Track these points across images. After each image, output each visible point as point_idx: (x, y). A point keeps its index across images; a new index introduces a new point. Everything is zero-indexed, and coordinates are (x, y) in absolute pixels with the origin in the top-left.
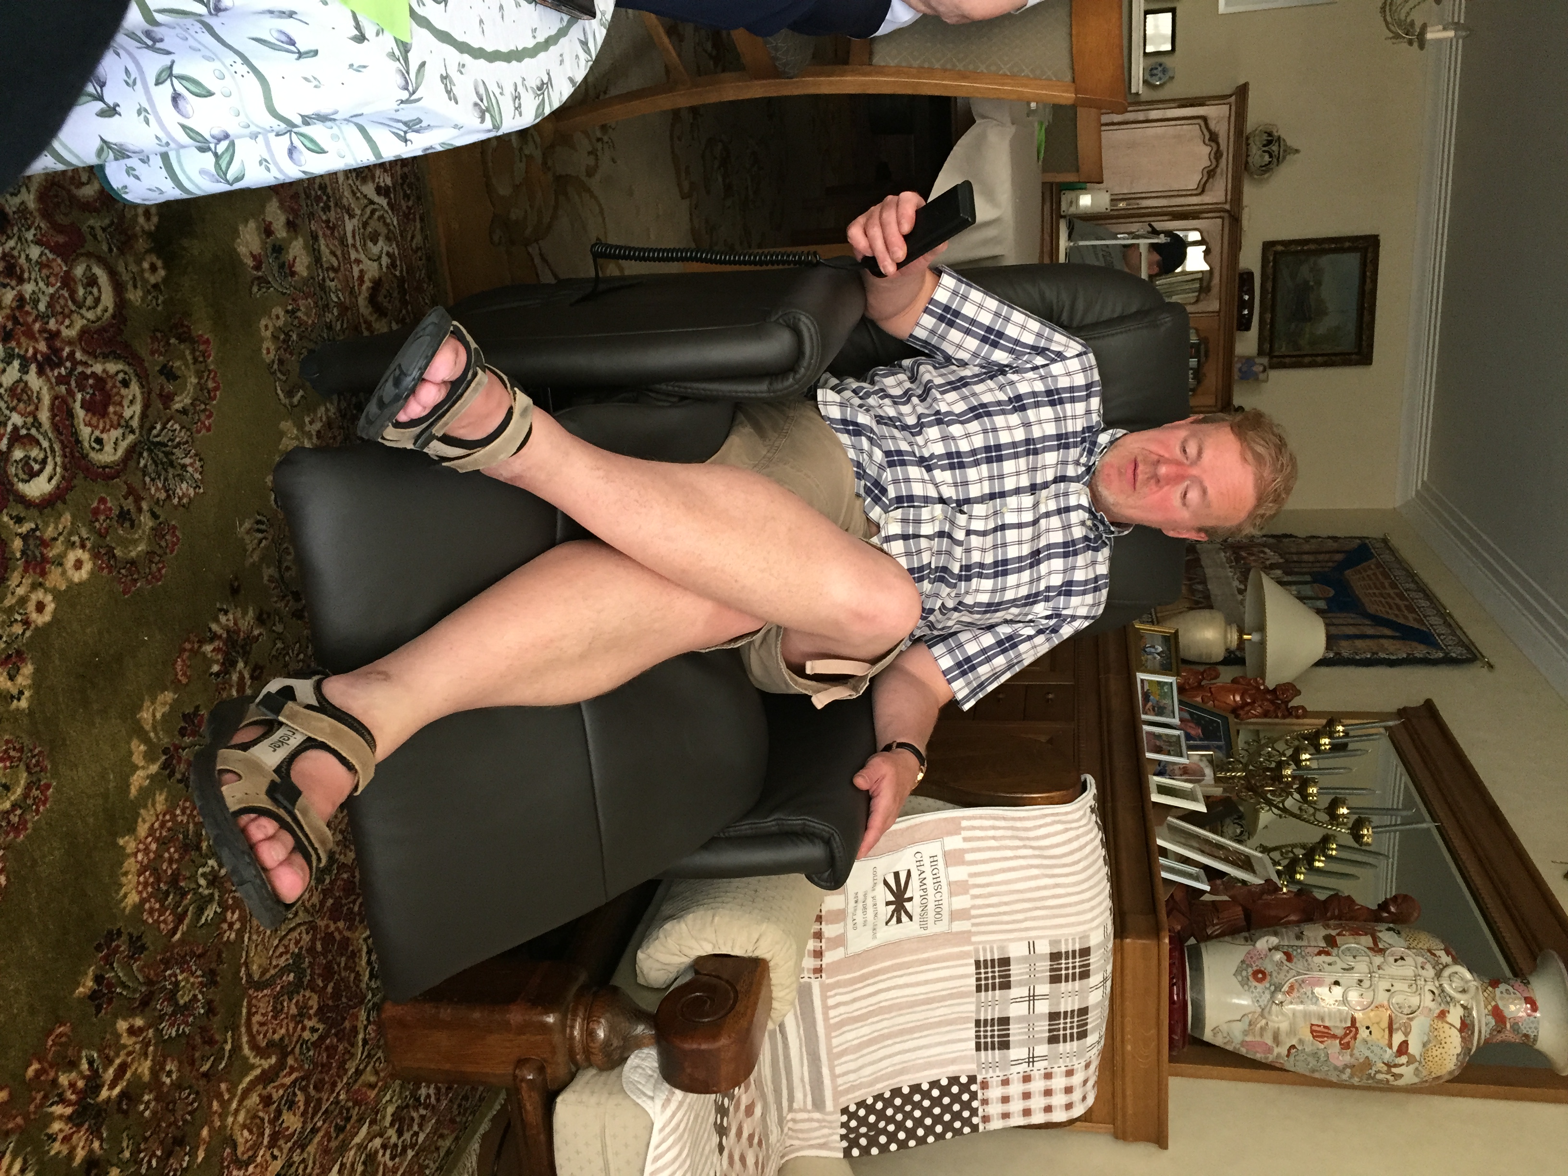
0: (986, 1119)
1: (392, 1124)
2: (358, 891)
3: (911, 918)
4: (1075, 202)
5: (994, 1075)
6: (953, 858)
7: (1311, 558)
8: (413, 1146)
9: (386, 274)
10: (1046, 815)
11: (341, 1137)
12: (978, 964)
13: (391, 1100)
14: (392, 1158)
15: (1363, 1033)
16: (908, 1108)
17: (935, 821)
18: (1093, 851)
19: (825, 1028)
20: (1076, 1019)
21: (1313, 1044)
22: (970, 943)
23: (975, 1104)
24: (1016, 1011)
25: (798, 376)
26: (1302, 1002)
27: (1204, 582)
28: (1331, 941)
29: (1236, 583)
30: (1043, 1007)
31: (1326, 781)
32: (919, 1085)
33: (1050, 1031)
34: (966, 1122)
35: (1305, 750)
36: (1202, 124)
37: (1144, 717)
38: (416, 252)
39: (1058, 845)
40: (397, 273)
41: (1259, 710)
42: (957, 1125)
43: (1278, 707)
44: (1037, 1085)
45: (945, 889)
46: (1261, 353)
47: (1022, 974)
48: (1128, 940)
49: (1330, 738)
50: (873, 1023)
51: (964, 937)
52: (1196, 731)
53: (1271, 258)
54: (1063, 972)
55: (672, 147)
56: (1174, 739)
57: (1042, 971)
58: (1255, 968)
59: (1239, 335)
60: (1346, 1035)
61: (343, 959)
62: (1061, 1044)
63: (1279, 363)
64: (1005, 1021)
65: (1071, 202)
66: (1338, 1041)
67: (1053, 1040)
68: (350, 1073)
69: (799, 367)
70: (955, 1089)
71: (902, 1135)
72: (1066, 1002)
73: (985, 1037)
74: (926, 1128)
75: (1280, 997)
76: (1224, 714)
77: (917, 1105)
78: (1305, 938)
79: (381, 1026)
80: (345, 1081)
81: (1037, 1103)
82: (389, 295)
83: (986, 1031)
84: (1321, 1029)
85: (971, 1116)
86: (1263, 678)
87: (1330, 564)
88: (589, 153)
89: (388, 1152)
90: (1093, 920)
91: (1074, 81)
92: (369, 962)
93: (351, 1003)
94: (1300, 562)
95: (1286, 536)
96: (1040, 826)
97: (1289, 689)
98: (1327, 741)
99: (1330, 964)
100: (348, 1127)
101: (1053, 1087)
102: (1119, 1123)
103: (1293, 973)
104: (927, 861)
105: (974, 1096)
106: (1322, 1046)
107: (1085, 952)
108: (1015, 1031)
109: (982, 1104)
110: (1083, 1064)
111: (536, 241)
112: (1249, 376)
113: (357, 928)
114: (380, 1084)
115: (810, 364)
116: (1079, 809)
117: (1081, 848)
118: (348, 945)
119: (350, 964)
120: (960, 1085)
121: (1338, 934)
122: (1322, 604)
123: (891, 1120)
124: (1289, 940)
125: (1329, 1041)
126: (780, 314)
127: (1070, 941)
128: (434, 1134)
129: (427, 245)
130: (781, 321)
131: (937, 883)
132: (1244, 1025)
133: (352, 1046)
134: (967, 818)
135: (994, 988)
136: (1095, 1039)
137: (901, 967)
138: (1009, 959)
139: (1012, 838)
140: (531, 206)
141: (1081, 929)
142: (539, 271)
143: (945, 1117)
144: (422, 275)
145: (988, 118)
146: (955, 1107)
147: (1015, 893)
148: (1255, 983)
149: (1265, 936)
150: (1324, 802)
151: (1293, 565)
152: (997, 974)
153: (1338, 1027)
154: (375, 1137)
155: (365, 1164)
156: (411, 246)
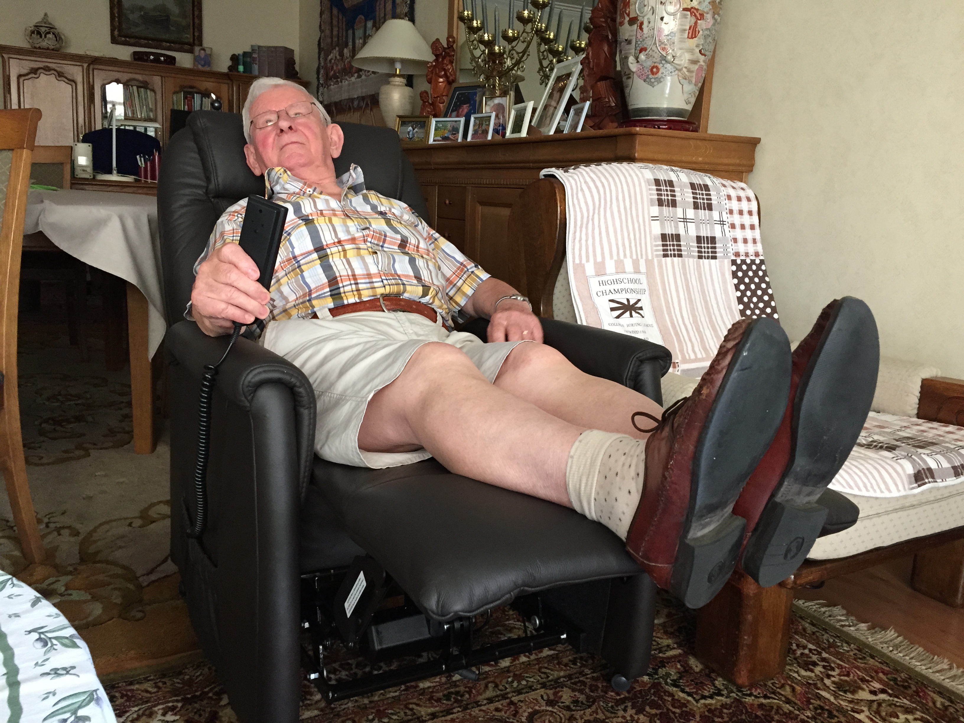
0: (757, 254)
1: (812, 671)
2: (665, 710)
3: (639, 300)
4: (83, 169)
5: (731, 248)
6: (600, 270)
7: (335, 29)
8: (819, 653)
9: (181, 715)
10: (573, 204)
11: (835, 713)
12: (665, 256)
13: (797, 672)
14: (833, 669)
15: (695, 4)
16: (752, 306)
17: (576, 281)
18: (594, 173)
20: (698, 191)
21: (699, 38)
22: (652, 261)
23: (748, 261)
24: (693, 232)
25: (298, 384)
26: (674, 43)
27: (352, 100)
28: (633, 21)
29: (353, 79)
30: (691, 213)
31: (503, 25)
32: (738, 298)
33: (705, 209)
34: (759, 267)
35: (483, 36)
36: (23, 78)
37: (460, 140)
38: (159, 688)
39: (592, 196)
40: (180, 705)
42: (761, 273)
43: (447, 54)
44: (737, 219)
45: (621, 276)
46: (191, 51)
47: (671, 226)
48: (636, 155)
49: (472, 20)
51: (649, 264)
53: (123, 39)
54: (670, 198)
55: (48, 464)
56: (478, 122)
57: (669, 212)
58: (650, 73)
59: (177, 64)
60: (695, 16)
62: (712, 202)
63: (198, 40)
64: (699, 239)
65: (84, 171)
66: (699, 21)
67: (710, 207)
68: (791, 708)
69: (291, 383)
70: (740, 274)
71: (768, 310)
72: (687, 197)
73: (708, 252)
74: (764, 294)
75: (669, 58)
76: (452, 89)
77: (750, 298)
78: (629, 39)
79: (752, 686)
80: (797, 712)
81: (747, 220)
82: (198, 712)
83: (705, 252)
84: (691, 31)
85: (755, 264)
86: (428, 62)
87: (340, 17)
88: (59, 534)
89: (830, 673)
90: (637, 175)
91: (13, 150)
92: (711, 697)
93: (744, 711)
94: (338, 37)
95: (319, 44)
96: (580, 208)
97: (435, 46)
98: (475, 22)
99: (649, 22)
100: (827, 707)
101: (738, 209)
102: (744, 169)
103: (654, 48)
104: (603, 288)
105: (744, 262)
106: (701, 32)
107: (657, 182)
108: (705, 233)
109: (748, 256)
110: (723, 188)
111: (137, 578)
112: (208, 60)
113: (690, 709)
114: (790, 683)
115: (287, 374)
116: (568, 180)
117: (593, 181)
118: (705, 716)
119: (717, 713)
120: (738, 270)
121: (628, 15)
122: (370, 24)
124: (632, 49)
125: (698, 27)
126: (243, 399)
127: (651, 192)
128: (806, 636)
129: (152, 678)
130: (249, 398)
131: (616, 281)
132: (685, 82)
133: (772, 707)
134: (574, 258)
135: (680, 245)
136: (708, 180)
137: (668, 308)
138: (662, 234)
139: (587, 228)
140: (109, 584)
141: (643, 184)
142: (163, 575)
143: (756, 280)
144: (178, 681)
145: (38, 220)
146: (751, 274)
147: (621, 227)
148: (660, 72)
149: (628, 65)
150: (519, 26)
151: (340, 41)
152: (671, 243)
153: (690, 20)
154: (825, 684)
155: (845, 692)
156: (154, 693)
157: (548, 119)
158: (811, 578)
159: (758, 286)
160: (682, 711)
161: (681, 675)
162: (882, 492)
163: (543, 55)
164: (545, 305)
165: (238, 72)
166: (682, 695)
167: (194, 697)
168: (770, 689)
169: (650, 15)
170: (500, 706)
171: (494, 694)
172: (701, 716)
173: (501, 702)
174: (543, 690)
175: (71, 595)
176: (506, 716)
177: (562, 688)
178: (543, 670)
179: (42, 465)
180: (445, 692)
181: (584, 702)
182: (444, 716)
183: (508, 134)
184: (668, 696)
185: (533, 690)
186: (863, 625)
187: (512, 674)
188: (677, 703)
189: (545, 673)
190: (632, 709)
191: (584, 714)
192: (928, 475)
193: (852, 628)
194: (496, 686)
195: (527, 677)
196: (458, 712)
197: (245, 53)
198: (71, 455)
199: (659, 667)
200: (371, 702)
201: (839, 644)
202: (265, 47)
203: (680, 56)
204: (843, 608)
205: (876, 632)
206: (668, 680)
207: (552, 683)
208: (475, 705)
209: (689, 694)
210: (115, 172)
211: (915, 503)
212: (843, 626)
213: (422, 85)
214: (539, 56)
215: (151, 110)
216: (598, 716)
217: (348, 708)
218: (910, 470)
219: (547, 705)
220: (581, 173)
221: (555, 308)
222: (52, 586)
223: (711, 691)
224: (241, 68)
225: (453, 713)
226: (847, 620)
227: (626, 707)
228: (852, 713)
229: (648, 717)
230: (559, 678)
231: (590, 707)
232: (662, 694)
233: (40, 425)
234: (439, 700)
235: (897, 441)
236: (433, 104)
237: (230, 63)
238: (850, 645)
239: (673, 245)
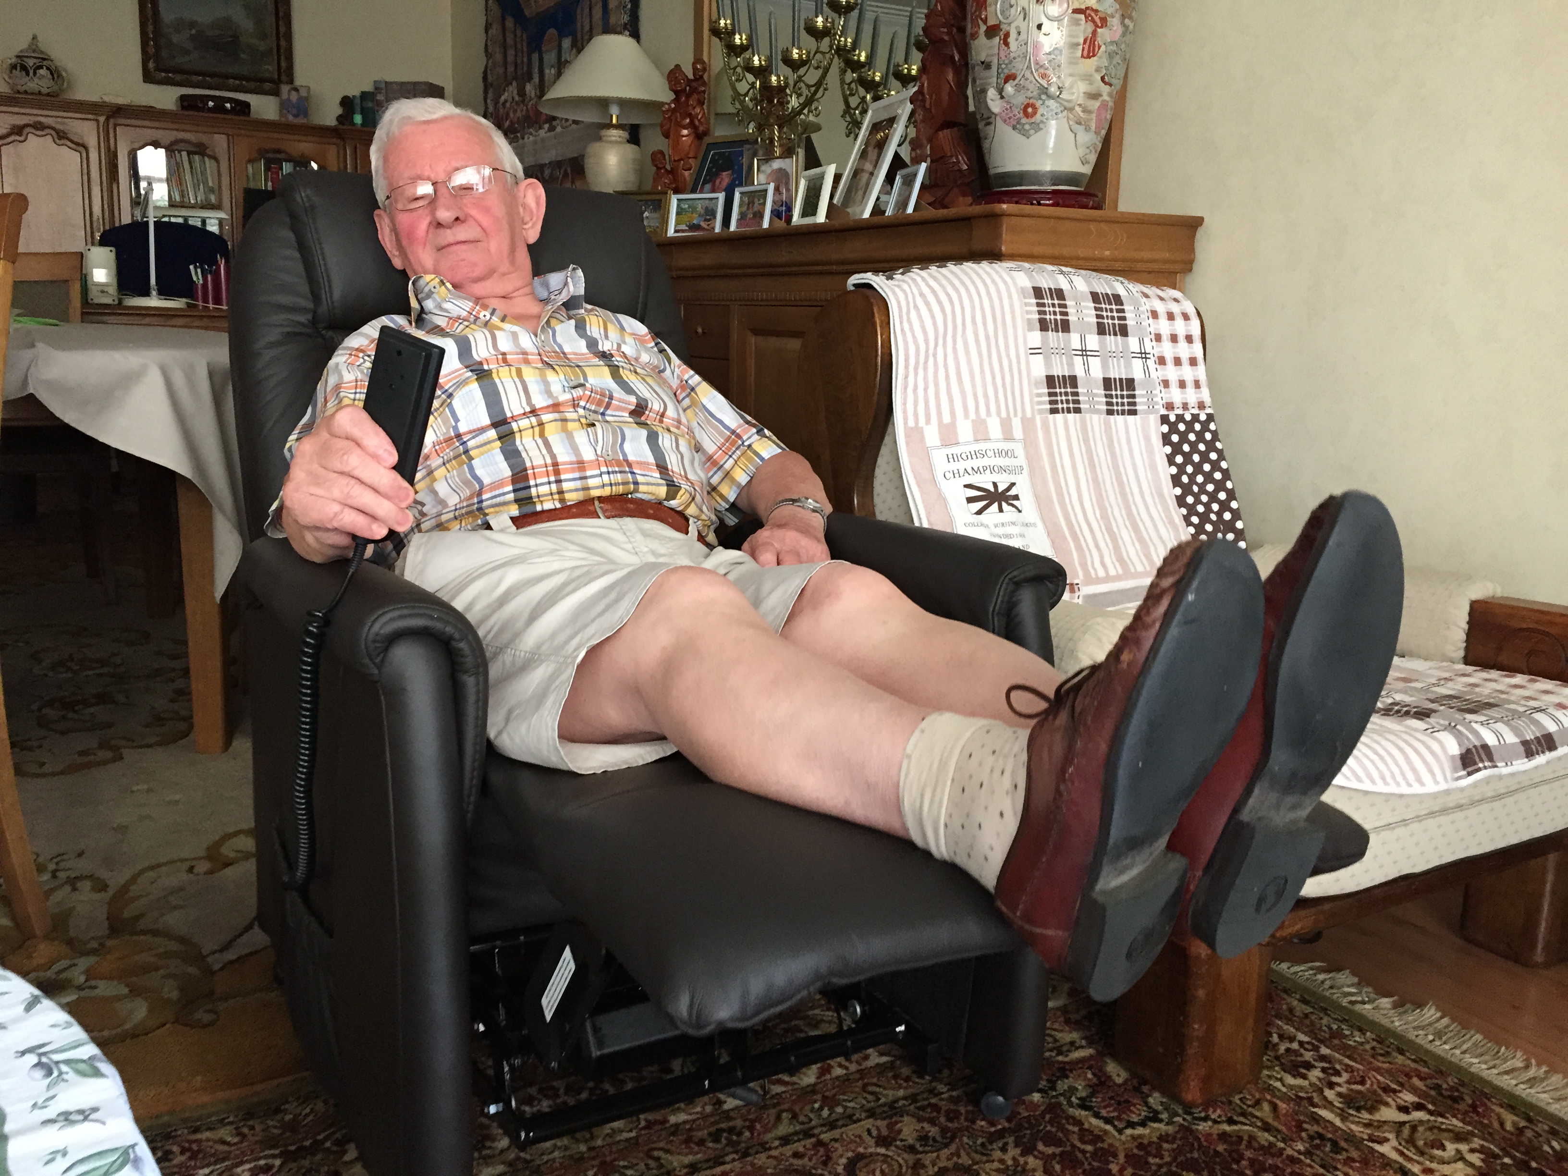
0: (1201, 406)
1: (1304, 1077)
2: (1068, 1148)
3: (1013, 484)
4: (102, 289)
5: (1160, 395)
6: (949, 436)
7: (511, 52)
8: (1316, 1049)
10: (902, 330)
11: (1343, 1144)
12: (1054, 411)
13: (1281, 1080)
14: (1338, 1073)
15: (1091, 2)
16: (1196, 489)
17: (910, 455)
18: (935, 279)
19: (1127, 579)
20: (1103, 306)
21: (1100, 57)
22: (1033, 419)
23: (1188, 417)
24: (1097, 372)
25: (457, 636)
26: (1059, 66)
28: (993, 31)
29: (542, 133)
30: (1093, 341)
31: (783, 41)
32: (1172, 476)
33: (1115, 334)
34: (1205, 426)
35: (750, 60)
37: (718, 229)
38: (243, 1136)
39: (933, 317)
40: (277, 1162)
41: (698, 110)
42: (1208, 436)
43: (694, 90)
44: (1167, 349)
45: (982, 446)
46: (276, 93)
47: (1062, 363)
48: (1003, 248)
49: (733, 33)
50: (1118, 526)
51: (1028, 424)
52: (725, 178)
53: (163, 74)
55: (53, 774)
56: (746, 199)
57: (1058, 340)
58: (1022, 114)
59: (253, 115)
60: (1093, 21)
61: (1151, 1160)
62: (1127, 322)
63: (286, 73)
64: (1107, 383)
65: (103, 292)
66: (1099, 30)
67: (1123, 331)
68: (1271, 1139)
69: (444, 633)
70: (1175, 438)
71: (1222, 496)
72: (1087, 315)
73: (1123, 404)
74: (1214, 469)
75: (1053, 90)
76: (704, 147)
77: (1192, 477)
78: (988, 60)
79: (1208, 1104)
80: (1282, 1145)
81: (1184, 350)
82: (307, 1173)
83: (1117, 403)
84: (1086, 47)
85: (1199, 421)
86: (663, 104)
87: (519, 32)
88: (75, 889)
89: (1335, 1079)
90: (1005, 282)
92: (1143, 1124)
93: (1196, 1144)
94: (516, 65)
95: (485, 79)
96: (914, 337)
97: (674, 76)
98: (737, 37)
99: (1019, 33)
100: (1330, 1136)
101: (1169, 333)
102: (1177, 267)
103: (1028, 74)
104: (954, 466)
105: (1180, 418)
106: (1103, 48)
107: (1038, 292)
108: (1117, 372)
109: (1187, 409)
110: (1145, 299)
111: (204, 958)
112: (303, 107)
113: (1111, 1145)
114: (1268, 1097)
115: (439, 620)
116: (894, 293)
117: (934, 292)
118: (1134, 1155)
119: (1154, 1152)
120: (1171, 432)
121: (985, 21)
122: (566, 43)
123: (1207, 506)
124: (992, 77)
125: (1099, 39)
126: (367, 661)
127: (1028, 308)
128: (1293, 1021)
129: (231, 1119)
130: (378, 660)
131: (976, 454)
132: (1080, 129)
133: (1240, 1139)
134: (906, 419)
135: (1076, 394)
136: (1119, 286)
137: (1060, 494)
138: (1047, 377)
139: (925, 369)
140: (157, 969)
141: (1015, 296)
142: (247, 951)
143: (1202, 447)
144: (275, 1123)
145: (26, 377)
146: (1192, 437)
147: (981, 364)
148: (1038, 116)
149: (986, 102)
150: (809, 42)
151: (519, 72)
152: (1063, 390)
153: (1084, 29)
154: (1325, 1098)
155: (1358, 1109)
156: (235, 1144)
157: (861, 193)
158: (1298, 927)
159: (1205, 457)
160: (1096, 1150)
161: (1094, 1089)
162: (1410, 785)
163: (849, 88)
164: (862, 496)
165: (354, 124)
166: (1094, 1121)
167: (301, 1149)
168: (1237, 1109)
169: (1019, 22)
170: (801, 1149)
171: (791, 1129)
172: (1126, 1156)
173: (803, 1143)
174: (871, 1120)
175: (95, 987)
176: (811, 1164)
177: (902, 1116)
178: (871, 1089)
179: (44, 775)
180: (712, 1129)
181: (938, 1138)
182: (711, 1168)
183: (796, 218)
184: (1074, 1125)
185: (855, 1122)
186: (1385, 1000)
187: (819, 1097)
188: (1085, 1134)
189: (872, 1093)
190: (1016, 1146)
191: (938, 1157)
192: (1484, 756)
193: (1367, 1006)
194: (795, 1116)
195: (845, 1100)
196: (734, 1160)
197: (364, 95)
198: (92, 758)
199: (1058, 1078)
200: (590, 1149)
201: (1347, 1033)
202: (396, 83)
203: (1071, 87)
204: (1354, 974)
205: (1405, 1012)
206: (1073, 1099)
207: (886, 1109)
208: (761, 1149)
209: (1107, 1121)
210: (154, 293)
211: (1464, 801)
212: (1353, 1003)
213: (655, 141)
214: (843, 90)
215: (212, 190)
216: (960, 1161)
217: (554, 1160)
218: (1454, 749)
219: (877, 1145)
220: (914, 280)
221: (877, 500)
222: (64, 976)
223: (1143, 1114)
224: (358, 119)
225: (724, 1163)
226: (1360, 993)
227: (1006, 1144)
228: (1370, 1144)
229: (1041, 1159)
230: (897, 1101)
231: (946, 1146)
232: (1064, 1121)
233: (40, 709)
234: (701, 1142)
235: (1433, 701)
236: (672, 172)
237: (339, 111)
238: (1364, 1034)
239: (1066, 394)
